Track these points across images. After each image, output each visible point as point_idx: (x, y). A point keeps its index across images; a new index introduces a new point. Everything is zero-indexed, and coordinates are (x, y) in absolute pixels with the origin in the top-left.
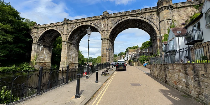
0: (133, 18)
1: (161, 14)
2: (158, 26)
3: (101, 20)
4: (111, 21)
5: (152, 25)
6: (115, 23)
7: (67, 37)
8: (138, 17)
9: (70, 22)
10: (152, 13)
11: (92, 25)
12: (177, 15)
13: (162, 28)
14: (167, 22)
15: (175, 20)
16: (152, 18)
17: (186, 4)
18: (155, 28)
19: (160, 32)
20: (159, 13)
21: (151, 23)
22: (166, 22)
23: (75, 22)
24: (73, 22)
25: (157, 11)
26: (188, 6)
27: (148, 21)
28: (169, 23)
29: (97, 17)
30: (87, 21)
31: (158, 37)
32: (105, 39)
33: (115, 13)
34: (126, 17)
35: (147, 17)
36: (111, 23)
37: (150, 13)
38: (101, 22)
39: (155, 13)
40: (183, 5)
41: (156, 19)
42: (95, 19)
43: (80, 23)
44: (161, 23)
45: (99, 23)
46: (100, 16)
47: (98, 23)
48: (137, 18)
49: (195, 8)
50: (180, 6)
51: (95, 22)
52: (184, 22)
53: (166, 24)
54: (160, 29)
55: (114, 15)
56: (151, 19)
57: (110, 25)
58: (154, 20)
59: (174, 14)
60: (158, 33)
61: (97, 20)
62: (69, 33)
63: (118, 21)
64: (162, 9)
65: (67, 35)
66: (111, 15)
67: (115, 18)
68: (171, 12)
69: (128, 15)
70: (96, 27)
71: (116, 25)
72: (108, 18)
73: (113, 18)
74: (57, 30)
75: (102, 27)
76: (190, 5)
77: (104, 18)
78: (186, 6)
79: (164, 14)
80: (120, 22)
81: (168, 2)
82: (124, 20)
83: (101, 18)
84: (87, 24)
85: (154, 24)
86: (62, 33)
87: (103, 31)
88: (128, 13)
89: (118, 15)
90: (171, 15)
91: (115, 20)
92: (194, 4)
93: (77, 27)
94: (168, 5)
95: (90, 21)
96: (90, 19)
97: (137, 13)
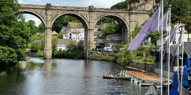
0: (113, 15)
2: (129, 24)
3: (87, 12)
5: (125, 22)
6: (99, 16)
7: (51, 23)
9: (53, 8)
10: (126, 14)
11: (79, 15)
12: (139, 18)
15: (138, 22)
17: (145, 12)
18: (127, 25)
20: (130, 15)
21: (125, 21)
22: (133, 22)
23: (59, 9)
24: (58, 8)
25: (129, 13)
26: (146, 14)
27: (123, 19)
28: (135, 24)
30: (74, 10)
31: (128, 32)
33: (100, 8)
34: (108, 13)
35: (122, 16)
36: (96, 16)
37: (125, 14)
38: (87, 14)
39: (127, 14)
40: (143, 12)
42: (81, 10)
43: (66, 11)
44: (131, 22)
45: (85, 15)
46: (87, 8)
47: (84, 14)
49: (149, 15)
51: (82, 12)
52: (142, 23)
53: (134, 24)
54: (130, 26)
55: (98, 10)
56: (125, 18)
57: (95, 18)
58: (127, 19)
60: (128, 30)
61: (83, 12)
62: (53, 19)
63: (102, 16)
64: (132, 13)
65: (51, 21)
66: (96, 10)
67: (99, 13)
68: (137, 16)
69: (109, 12)
70: (82, 17)
71: (100, 18)
72: (94, 11)
73: (98, 12)
74: (35, 13)
75: (88, 19)
76: (146, 13)
77: (91, 11)
78: (145, 13)
79: (133, 17)
80: (103, 16)
81: (135, 10)
82: (106, 15)
83: (88, 10)
84: (74, 13)
85: (127, 22)
86: (43, 18)
87: (89, 22)
88: (109, 10)
89: (102, 11)
90: (136, 18)
91: (99, 14)
92: (148, 13)
93: (62, 14)
94: (135, 12)
95: (77, 11)
96: (76, 9)
97: (116, 11)
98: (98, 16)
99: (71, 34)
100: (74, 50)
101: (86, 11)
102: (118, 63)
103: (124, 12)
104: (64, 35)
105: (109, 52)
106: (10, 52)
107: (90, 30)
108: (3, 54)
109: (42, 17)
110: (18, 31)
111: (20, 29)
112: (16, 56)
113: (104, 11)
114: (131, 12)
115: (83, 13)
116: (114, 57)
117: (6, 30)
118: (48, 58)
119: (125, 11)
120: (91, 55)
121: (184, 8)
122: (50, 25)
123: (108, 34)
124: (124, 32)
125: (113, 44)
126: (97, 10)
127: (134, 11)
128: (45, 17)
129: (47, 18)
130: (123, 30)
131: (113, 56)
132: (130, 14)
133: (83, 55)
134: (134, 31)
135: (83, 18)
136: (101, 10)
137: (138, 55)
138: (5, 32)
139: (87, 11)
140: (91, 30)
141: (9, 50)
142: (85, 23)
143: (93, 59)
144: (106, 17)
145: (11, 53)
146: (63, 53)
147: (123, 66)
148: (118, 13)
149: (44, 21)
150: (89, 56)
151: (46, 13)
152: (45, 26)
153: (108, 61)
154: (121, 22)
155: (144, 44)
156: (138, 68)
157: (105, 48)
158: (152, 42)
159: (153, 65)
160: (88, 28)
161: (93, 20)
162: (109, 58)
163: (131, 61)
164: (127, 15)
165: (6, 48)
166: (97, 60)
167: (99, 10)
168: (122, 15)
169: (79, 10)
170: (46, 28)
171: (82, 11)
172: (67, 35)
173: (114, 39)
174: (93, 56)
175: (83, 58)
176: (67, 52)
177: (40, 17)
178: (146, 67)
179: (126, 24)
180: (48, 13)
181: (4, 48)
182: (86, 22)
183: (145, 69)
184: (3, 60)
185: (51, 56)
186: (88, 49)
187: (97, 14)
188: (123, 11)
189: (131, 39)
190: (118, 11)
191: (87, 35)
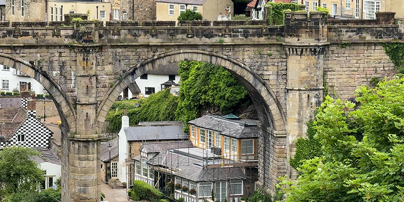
0: (199, 58)
1: (291, 62)
2: (282, 101)
3: (66, 52)
4: (110, 60)
5: (264, 94)
6: (129, 70)
8: (217, 57)
10: (266, 51)
12: (337, 68)
14: (309, 96)
15: (332, 87)
16: (265, 68)
17: (364, 35)
20: (287, 56)
21: (259, 87)
25: (282, 46)
26: (369, 44)
27: (250, 78)
28: (313, 100)
29: (45, 35)
31: (280, 142)
32: (89, 141)
34: (172, 51)
35: (247, 60)
36: (109, 68)
37: (261, 49)
38: (63, 59)
39: (274, 51)
40: (355, 37)
41: (278, 75)
44: (291, 94)
45: (56, 64)
47: (51, 62)
48: (214, 61)
49: (387, 53)
50: (350, 37)
51: (37, 55)
53: (305, 104)
55: (122, 37)
56: (260, 73)
57: (105, 79)
58: (271, 77)
59: (331, 64)
60: (280, 130)
61: (44, 49)
63: (143, 65)
64: (295, 50)
66: (110, 36)
68: (321, 61)
69: (179, 46)
70: (41, 79)
71: (131, 79)
72: (100, 48)
73: (120, 50)
76: (374, 39)
77: (84, 50)
78: (364, 44)
79: (300, 66)
83: (67, 41)
85: (271, 93)
87: (75, 103)
88: (179, 36)
89: (142, 40)
90: (320, 73)
91: (127, 57)
92: (385, 39)
94: (313, 42)
95: (14, 48)
96: (8, 38)
97: (215, 40)
98: (123, 66)
101: (60, 47)
103: (256, 40)
107: (81, 144)
113: (154, 41)
114: (290, 41)
115: (46, 58)
119: (260, 35)
124: (266, 131)
126: (118, 40)
127: (305, 40)
132: (286, 52)
134: (305, 137)
135: (46, 83)
136: (135, 35)
139: (66, 46)
140: (87, 142)
160: (73, 130)
161: (94, 91)
164: (270, 55)
167: (125, 40)
168: (247, 57)
169: (22, 41)
171: (41, 46)
179: (269, 101)
188: (253, 35)
190: (227, 40)
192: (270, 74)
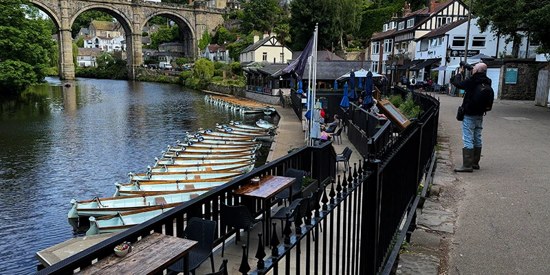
0: (170, 13)
1: (197, 16)
2: (194, 28)
3: (129, 7)
5: (189, 25)
7: (69, 21)
10: (189, 12)
11: (116, 11)
12: (209, 20)
13: (198, 32)
15: (208, 26)
17: (216, 11)
18: (192, 30)
19: (195, 33)
21: (188, 23)
22: (201, 26)
25: (194, 11)
26: (218, 14)
27: (185, 21)
28: (204, 28)
30: (107, 3)
31: (194, 40)
33: (149, 1)
34: (162, 10)
38: (129, 9)
39: (192, 13)
40: (214, 11)
41: (193, 20)
42: (119, 2)
43: (93, 3)
44: (197, 26)
47: (125, 10)
48: (175, 14)
49: (222, 17)
51: (120, 7)
52: (214, 28)
53: (201, 29)
56: (188, 19)
57: (142, 16)
60: (194, 37)
62: (73, 16)
63: (153, 13)
64: (199, 12)
65: (70, 19)
66: (143, 3)
67: (149, 9)
68: (205, 16)
69: (164, 8)
70: (122, 15)
71: (150, 17)
72: (140, 6)
73: (146, 8)
74: (41, 5)
75: (132, 17)
76: (219, 12)
77: (136, 6)
78: (216, 13)
79: (200, 17)
80: (155, 14)
81: (203, 7)
82: (160, 13)
83: (130, 3)
84: (107, 7)
85: (191, 25)
86: (55, 13)
87: (133, 23)
88: (164, 5)
89: (153, 5)
90: (205, 20)
92: (222, 13)
93: (87, 8)
94: (203, 10)
95: (113, 4)
97: (175, 8)
98: (148, 13)
99: (97, 40)
100: (109, 65)
101: (128, 5)
102: (188, 86)
103: (186, 9)
104: (85, 42)
105: (168, 69)
106: (25, 69)
107: (135, 36)
108: (15, 73)
109: (53, 11)
110: (35, 35)
111: (37, 33)
112: (35, 76)
113: (156, 6)
114: (196, 9)
115: (123, 8)
116: (178, 78)
117: (16, 35)
118: (69, 78)
119: (188, 8)
120: (140, 74)
121: (271, 10)
122: (67, 25)
123: (161, 43)
124: (188, 40)
125: (171, 58)
126: (146, 5)
127: (201, 9)
128: (58, 11)
129: (62, 14)
130: (186, 37)
131: (176, 75)
132: (196, 13)
133: (125, 74)
134: (202, 39)
135: (124, 16)
136: (151, 4)
137: (215, 75)
138: (15, 38)
140: (138, 35)
141: (22, 66)
142: (127, 24)
143: (143, 81)
144: (159, 15)
145: (27, 70)
146: (90, 70)
147: (197, 89)
148: (177, 10)
149: (56, 18)
150: (136, 75)
151: (60, 5)
152: (60, 26)
153: (168, 83)
154: (183, 25)
155: (219, 59)
156: (221, 92)
157: (161, 64)
158: (231, 57)
159: (244, 88)
160: (133, 32)
161: (139, 19)
162: (170, 78)
163: (210, 84)
165: (18, 63)
166: (151, 81)
167: (148, 5)
168: (184, 14)
169: (115, 2)
170: (62, 31)
171: (121, 4)
172: (90, 42)
173: (173, 51)
174: (143, 76)
175: (126, 77)
176: (98, 69)
177: (50, 11)
178: (233, 91)
179: (191, 28)
180: (63, 5)
181: (15, 63)
182: (128, 22)
183: (231, 94)
184: (16, 81)
185: (74, 76)
186: (134, 65)
187: (146, 11)
188: (185, 7)
189: (199, 52)
190: (178, 8)
191: (131, 42)
192: (191, 20)
